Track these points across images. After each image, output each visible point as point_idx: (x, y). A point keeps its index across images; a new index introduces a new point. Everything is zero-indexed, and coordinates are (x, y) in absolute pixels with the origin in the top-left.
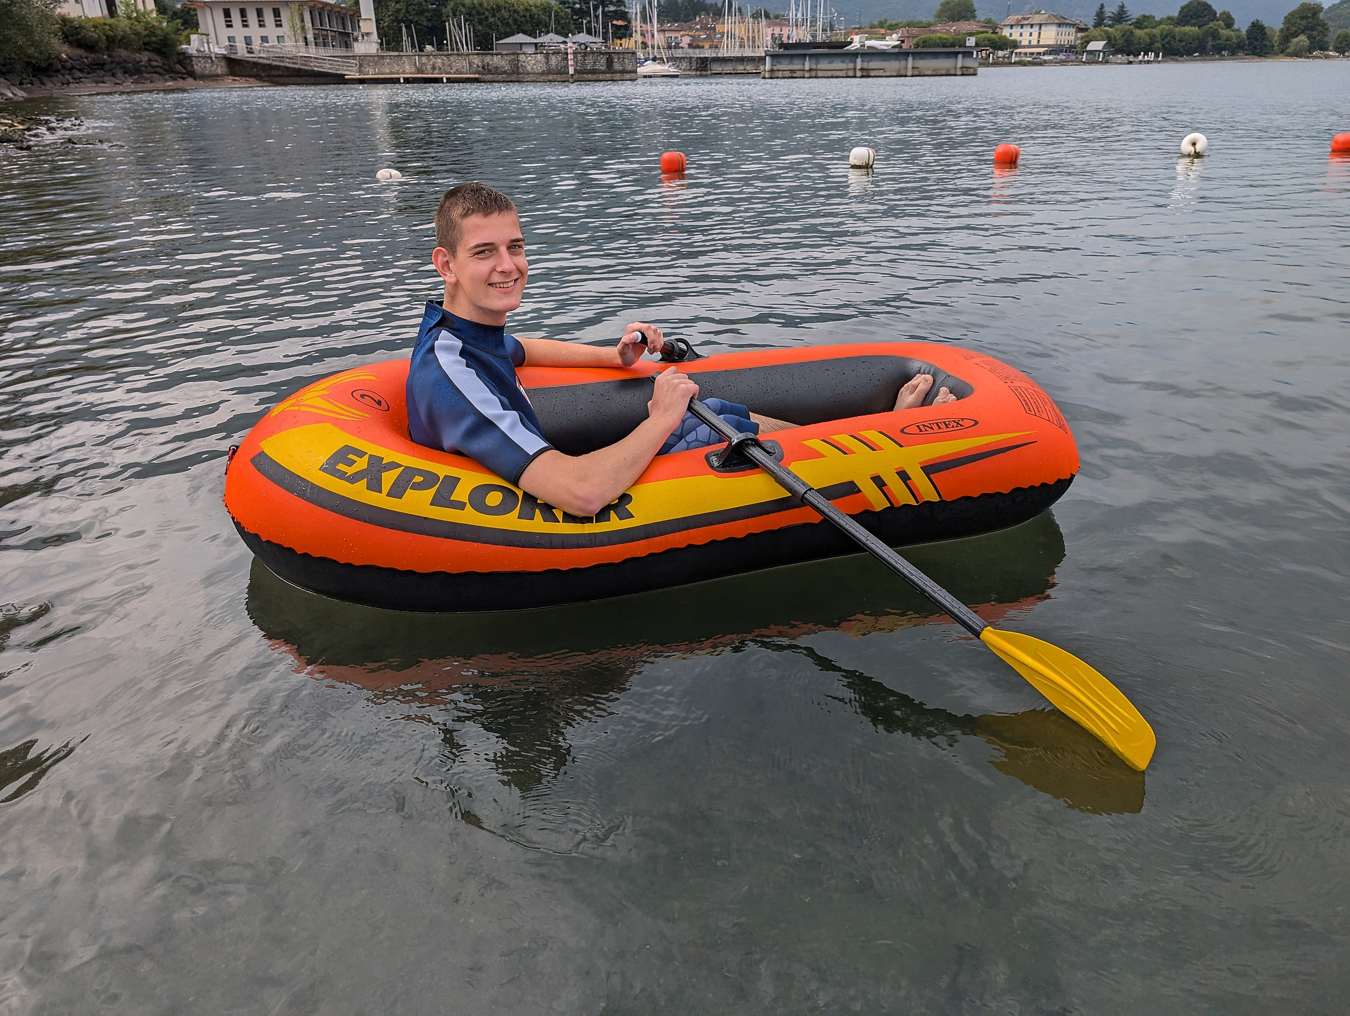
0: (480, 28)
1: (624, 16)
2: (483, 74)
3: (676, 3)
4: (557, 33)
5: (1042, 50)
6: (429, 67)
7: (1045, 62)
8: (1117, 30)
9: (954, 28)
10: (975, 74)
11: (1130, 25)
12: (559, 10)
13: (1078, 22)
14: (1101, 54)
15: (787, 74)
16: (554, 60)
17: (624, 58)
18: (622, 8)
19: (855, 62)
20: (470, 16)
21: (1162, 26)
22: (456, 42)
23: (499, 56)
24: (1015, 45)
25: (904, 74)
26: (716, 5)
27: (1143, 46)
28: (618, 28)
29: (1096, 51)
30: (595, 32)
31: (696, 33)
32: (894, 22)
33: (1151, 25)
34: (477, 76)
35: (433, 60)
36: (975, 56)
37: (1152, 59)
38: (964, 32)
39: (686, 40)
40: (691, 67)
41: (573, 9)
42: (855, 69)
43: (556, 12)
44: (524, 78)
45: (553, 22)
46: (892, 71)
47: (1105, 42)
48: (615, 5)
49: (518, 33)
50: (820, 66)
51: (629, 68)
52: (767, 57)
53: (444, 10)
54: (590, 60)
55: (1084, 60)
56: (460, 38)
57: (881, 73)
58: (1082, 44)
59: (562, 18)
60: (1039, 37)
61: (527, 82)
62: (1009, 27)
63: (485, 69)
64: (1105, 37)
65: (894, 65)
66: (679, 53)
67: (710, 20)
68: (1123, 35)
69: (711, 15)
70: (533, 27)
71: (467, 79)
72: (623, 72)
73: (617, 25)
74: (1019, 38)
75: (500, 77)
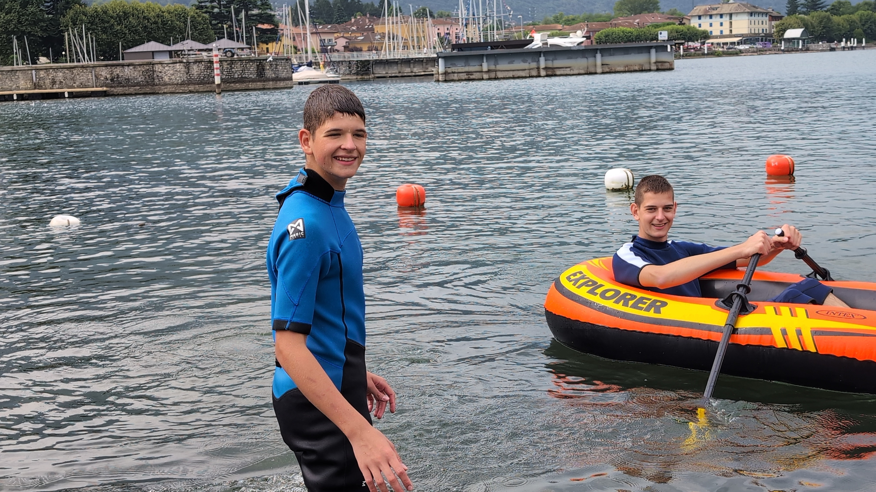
0: (104, 37)
1: (270, 19)
2: (112, 87)
3: (329, 3)
4: (194, 39)
5: (736, 40)
6: (48, 82)
7: (741, 52)
8: (813, 17)
9: (637, 21)
10: (671, 69)
11: (826, 11)
12: (196, 15)
13: (770, 10)
14: (800, 41)
15: (464, 76)
16: (195, 70)
17: (276, 65)
18: (269, 12)
19: (538, 62)
20: (92, 24)
21: (860, 12)
22: (77, 53)
23: (131, 67)
24: (705, 36)
25: (593, 72)
26: (373, 5)
27: (843, 32)
28: (264, 31)
29: (794, 39)
30: (238, 37)
31: (352, 35)
32: (571, 17)
33: (848, 11)
34: (105, 89)
35: (52, 73)
36: (669, 50)
37: (855, 45)
38: (649, 24)
39: (341, 43)
40: (351, 71)
41: (212, 15)
42: (538, 68)
43: (193, 17)
44: (160, 89)
45: (189, 29)
46: (579, 69)
47: (802, 30)
48: (260, 9)
49: (149, 41)
50: (499, 67)
51: (284, 75)
52: (440, 59)
53: (62, 19)
54: (237, 68)
55: (782, 48)
56: (81, 48)
57: (568, 71)
58: (778, 32)
59: (200, 24)
60: (731, 27)
61: (164, 93)
62: (697, 18)
63: (115, 81)
64: (802, 25)
65: (581, 63)
66: (335, 57)
67: (367, 20)
68: (821, 22)
69: (368, 15)
70: (166, 33)
71: (93, 92)
72: (277, 79)
73: (262, 29)
74: (709, 29)
75: (132, 90)
